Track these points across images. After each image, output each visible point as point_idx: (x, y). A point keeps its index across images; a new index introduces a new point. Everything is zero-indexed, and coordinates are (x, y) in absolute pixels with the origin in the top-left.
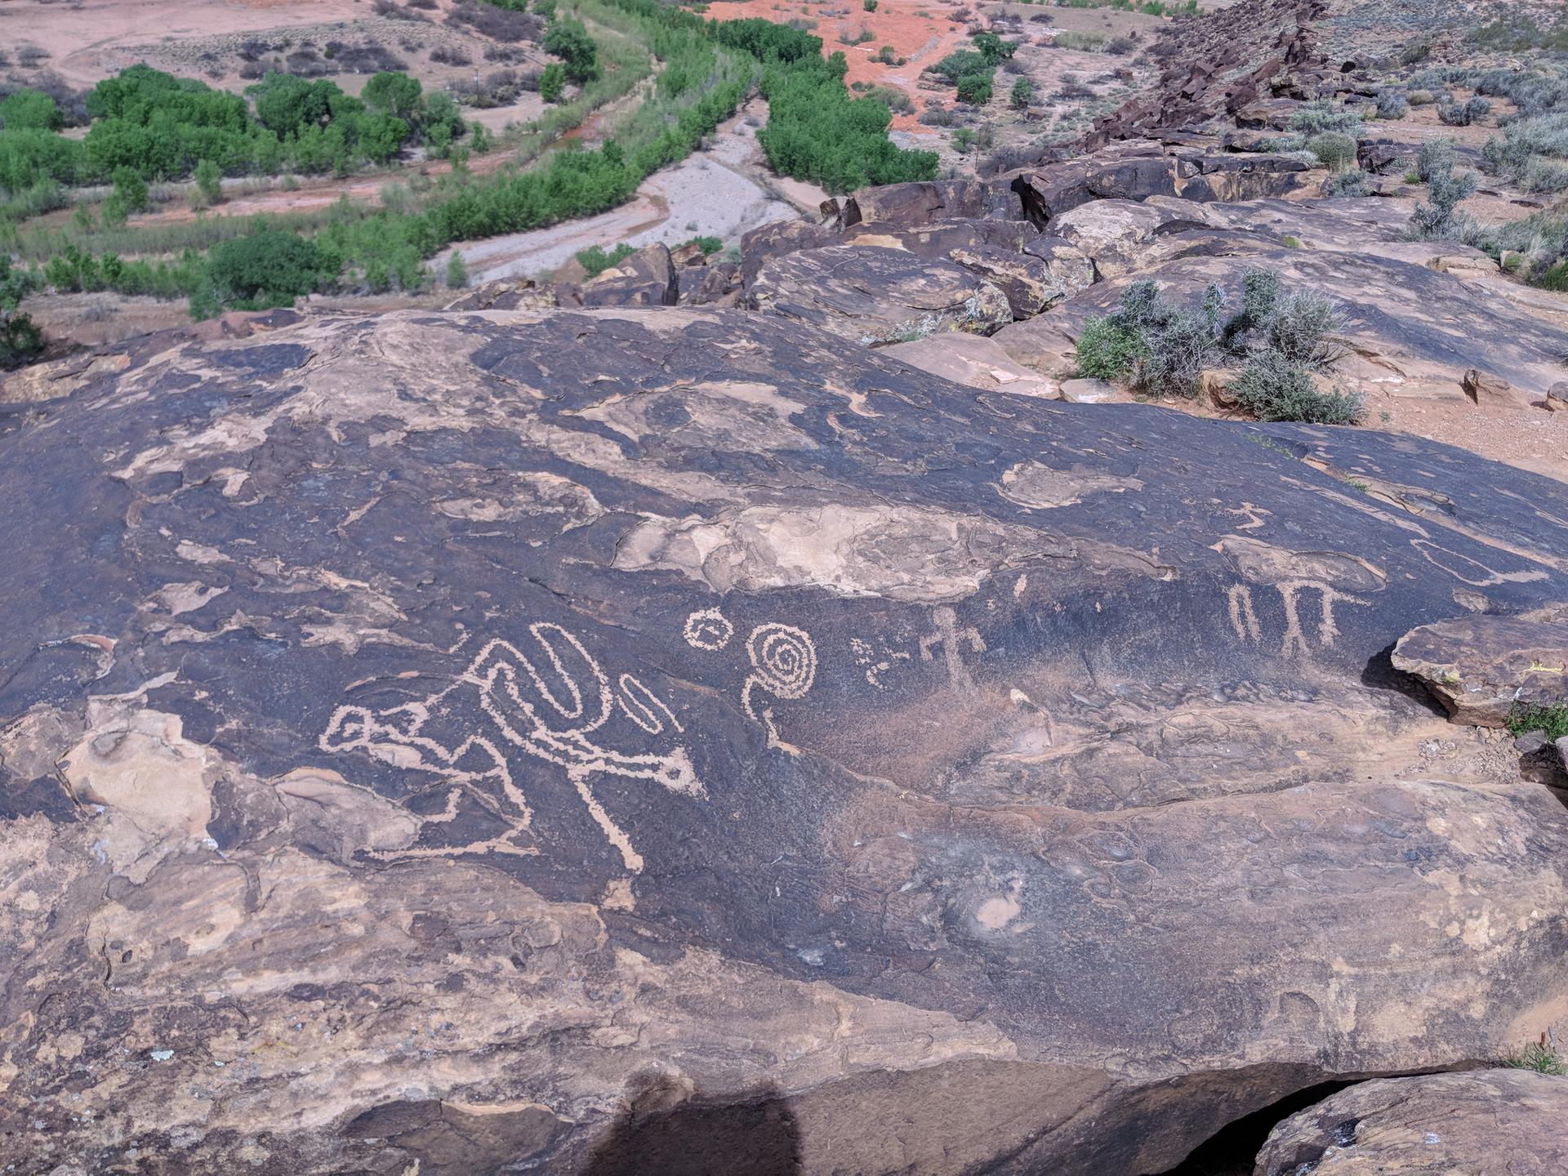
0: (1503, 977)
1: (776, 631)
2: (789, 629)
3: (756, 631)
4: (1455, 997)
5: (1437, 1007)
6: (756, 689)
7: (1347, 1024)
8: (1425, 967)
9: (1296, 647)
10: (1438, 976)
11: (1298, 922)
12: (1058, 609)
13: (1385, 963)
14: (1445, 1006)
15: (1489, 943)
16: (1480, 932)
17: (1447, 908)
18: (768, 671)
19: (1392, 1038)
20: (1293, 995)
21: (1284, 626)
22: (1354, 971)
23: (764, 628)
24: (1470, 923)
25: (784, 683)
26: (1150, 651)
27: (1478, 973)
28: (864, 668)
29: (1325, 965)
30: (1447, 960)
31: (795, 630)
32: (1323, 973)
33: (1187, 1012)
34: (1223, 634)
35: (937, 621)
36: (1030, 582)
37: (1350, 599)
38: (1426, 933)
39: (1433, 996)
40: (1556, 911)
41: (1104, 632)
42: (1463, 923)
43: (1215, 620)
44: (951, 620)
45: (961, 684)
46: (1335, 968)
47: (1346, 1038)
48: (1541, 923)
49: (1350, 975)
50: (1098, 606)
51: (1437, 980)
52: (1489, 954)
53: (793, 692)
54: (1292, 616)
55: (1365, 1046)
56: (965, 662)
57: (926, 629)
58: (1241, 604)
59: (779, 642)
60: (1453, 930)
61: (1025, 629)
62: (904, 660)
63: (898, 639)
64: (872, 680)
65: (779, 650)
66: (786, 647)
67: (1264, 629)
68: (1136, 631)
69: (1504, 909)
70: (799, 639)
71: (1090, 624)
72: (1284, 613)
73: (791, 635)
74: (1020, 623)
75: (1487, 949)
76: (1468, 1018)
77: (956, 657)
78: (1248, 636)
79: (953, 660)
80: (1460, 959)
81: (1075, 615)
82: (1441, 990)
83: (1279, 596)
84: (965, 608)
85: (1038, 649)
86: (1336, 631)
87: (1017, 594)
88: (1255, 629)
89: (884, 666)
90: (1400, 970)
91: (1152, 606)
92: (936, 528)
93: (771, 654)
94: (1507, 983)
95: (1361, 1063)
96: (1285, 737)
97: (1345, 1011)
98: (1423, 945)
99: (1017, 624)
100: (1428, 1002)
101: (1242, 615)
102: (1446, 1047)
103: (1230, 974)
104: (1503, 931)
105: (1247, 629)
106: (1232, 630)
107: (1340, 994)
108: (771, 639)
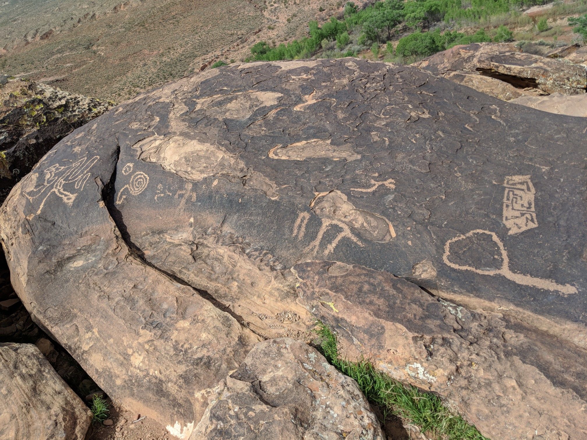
0: (134, 381)
1: (141, 174)
2: (145, 175)
3: (137, 173)
4: (116, 371)
5: (110, 369)
6: (127, 189)
7: (85, 347)
8: (115, 354)
9: (312, 250)
10: (117, 360)
11: (98, 310)
12: (225, 196)
13: (106, 342)
14: (112, 370)
15: (137, 366)
16: (137, 360)
17: (132, 343)
18: (133, 185)
19: (92, 363)
20: (76, 325)
21: (314, 238)
22: (98, 336)
23: (139, 173)
24: (136, 354)
25: (134, 190)
26: (252, 225)
27: (128, 372)
28: (156, 194)
29: (92, 327)
30: (122, 358)
31: (146, 176)
32: (89, 328)
33: (56, 308)
34: (287, 231)
35: (186, 187)
36: (219, 183)
37: (354, 239)
38: (122, 344)
39: (111, 364)
40: (164, 379)
41: (238, 211)
42: (134, 352)
43: (287, 224)
44: (190, 188)
45: (180, 210)
46: (94, 330)
47: (82, 351)
48: (156, 378)
49: (96, 336)
50: (240, 200)
51: (115, 361)
52: (135, 370)
53: (135, 193)
54: (320, 236)
55: (84, 358)
56: (186, 203)
57: (181, 188)
58: (302, 221)
59: (140, 178)
60: (130, 351)
61: (211, 199)
62: (169, 195)
63: (172, 188)
64: (156, 198)
65: (139, 180)
66: (142, 180)
67: (305, 235)
68: (251, 215)
69: (149, 360)
70: (146, 179)
71: (235, 205)
72: (317, 233)
73: (145, 177)
74: (210, 197)
75: (135, 367)
76: (114, 381)
77: (185, 200)
78: (297, 236)
79: (183, 201)
80: (125, 362)
81: (231, 200)
82: (115, 365)
83: (320, 224)
84: (196, 185)
85: (211, 208)
86: (332, 250)
87: (213, 186)
88: (302, 234)
89: (162, 195)
90: (108, 348)
91: (261, 207)
92: (214, 155)
93: (136, 181)
94: (133, 384)
95: (80, 361)
96: (238, 275)
97: (88, 344)
98: (119, 347)
99: (209, 197)
100: (108, 364)
101: (300, 226)
102: (102, 381)
103: (73, 309)
104: (144, 368)
105: (298, 232)
106: (292, 231)
107: (90, 338)
108: (139, 176)
